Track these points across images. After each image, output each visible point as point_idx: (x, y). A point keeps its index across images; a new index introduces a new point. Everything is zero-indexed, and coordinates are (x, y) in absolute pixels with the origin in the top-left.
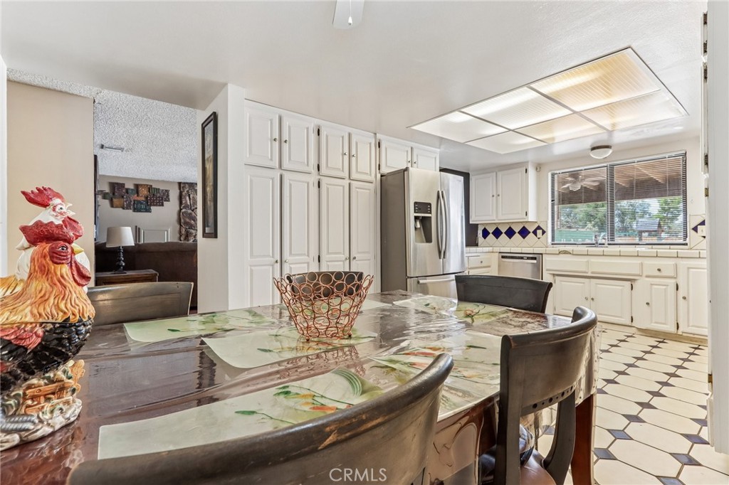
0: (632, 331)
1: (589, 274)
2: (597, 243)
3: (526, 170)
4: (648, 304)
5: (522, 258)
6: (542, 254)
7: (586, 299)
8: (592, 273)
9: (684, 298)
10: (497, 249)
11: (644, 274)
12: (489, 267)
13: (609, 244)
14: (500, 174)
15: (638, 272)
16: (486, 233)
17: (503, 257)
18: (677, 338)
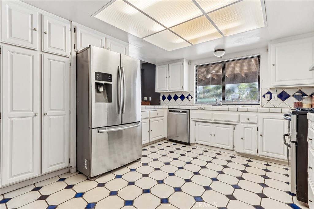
0: (234, 153)
1: (213, 121)
2: (217, 103)
3: (183, 63)
4: (242, 138)
5: (179, 112)
6: (189, 109)
7: (211, 135)
8: (214, 120)
9: (261, 135)
10: (167, 107)
11: (241, 122)
12: (163, 116)
13: (222, 104)
14: (170, 65)
15: (237, 120)
16: (164, 98)
17: (170, 111)
18: (257, 158)
